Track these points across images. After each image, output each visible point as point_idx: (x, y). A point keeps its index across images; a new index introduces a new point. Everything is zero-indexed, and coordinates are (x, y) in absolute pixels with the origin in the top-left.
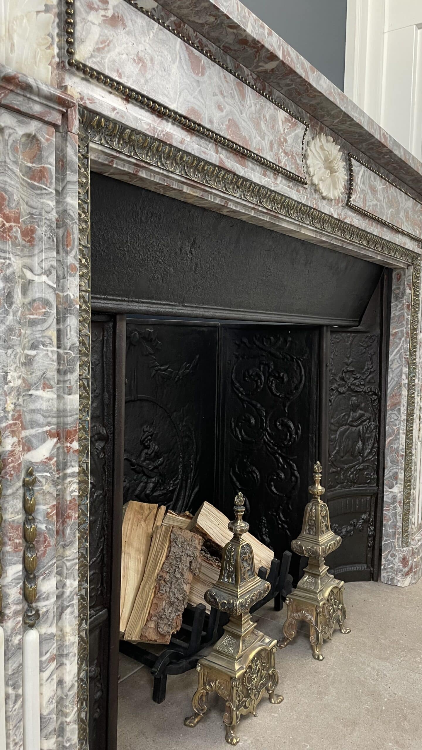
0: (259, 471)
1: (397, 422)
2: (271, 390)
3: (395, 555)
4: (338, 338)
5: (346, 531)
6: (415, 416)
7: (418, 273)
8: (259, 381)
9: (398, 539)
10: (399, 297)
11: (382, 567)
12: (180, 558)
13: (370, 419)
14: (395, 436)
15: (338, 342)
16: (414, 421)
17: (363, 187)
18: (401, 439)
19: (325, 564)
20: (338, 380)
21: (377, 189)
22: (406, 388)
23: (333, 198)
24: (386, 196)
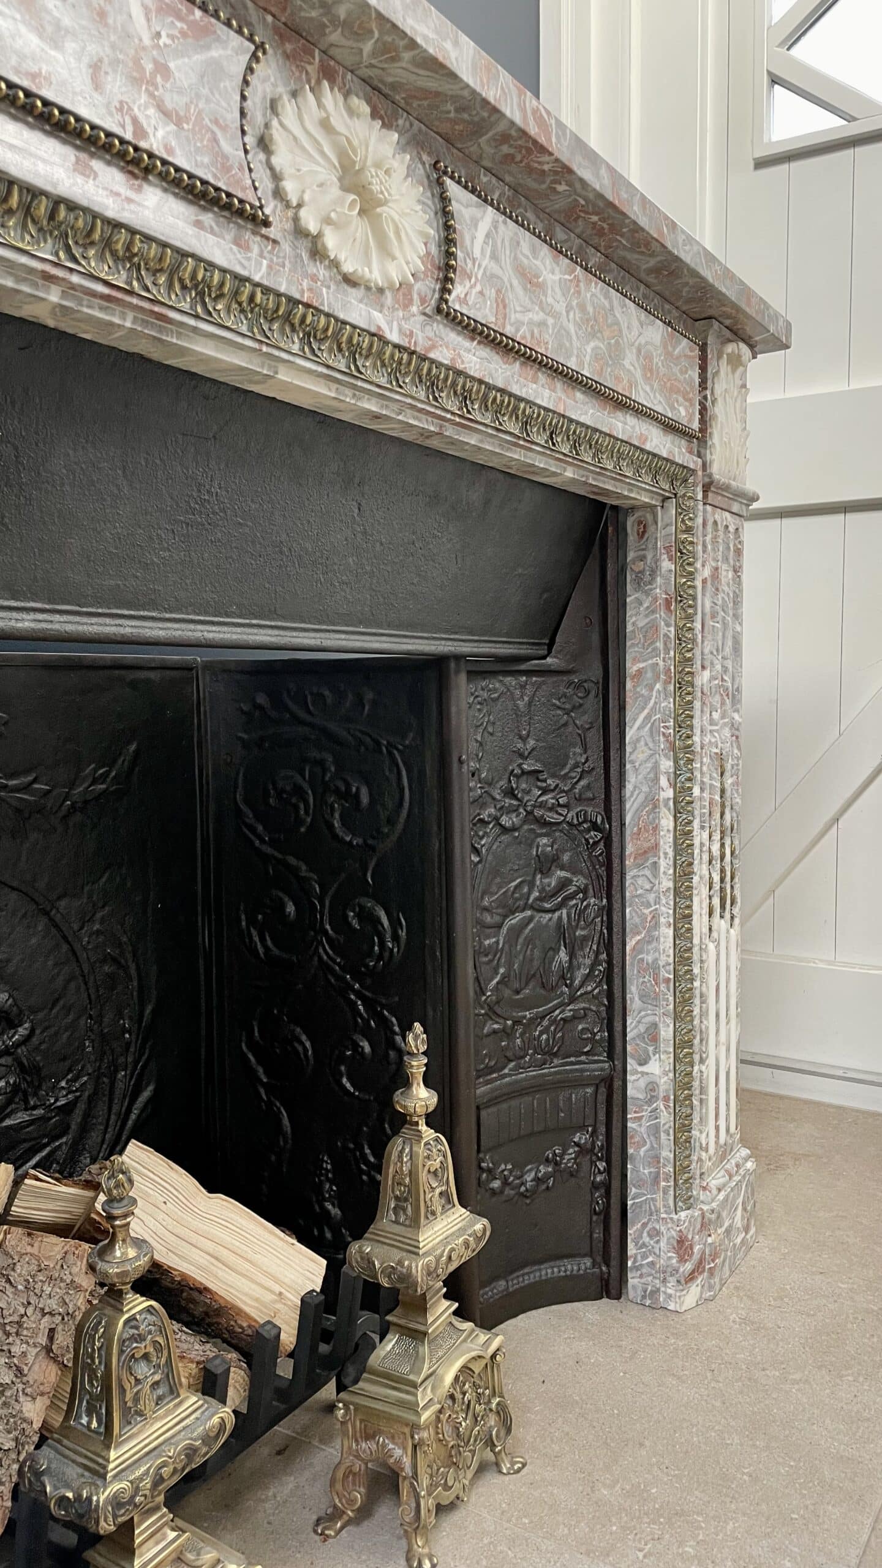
0: (309, 1038)
2: (331, 827)
3: (658, 1233)
4: (495, 690)
5: (537, 1180)
6: (696, 879)
7: (690, 519)
8: (302, 806)
9: (665, 1191)
10: (643, 582)
11: (630, 1264)
12: (19, 1324)
13: (585, 891)
14: (648, 932)
15: (495, 700)
16: (695, 892)
17: (495, 268)
18: (662, 939)
19: (446, 1296)
20: (498, 797)
21: (545, 280)
22: (669, 810)
23: (386, 285)
24: (574, 303)
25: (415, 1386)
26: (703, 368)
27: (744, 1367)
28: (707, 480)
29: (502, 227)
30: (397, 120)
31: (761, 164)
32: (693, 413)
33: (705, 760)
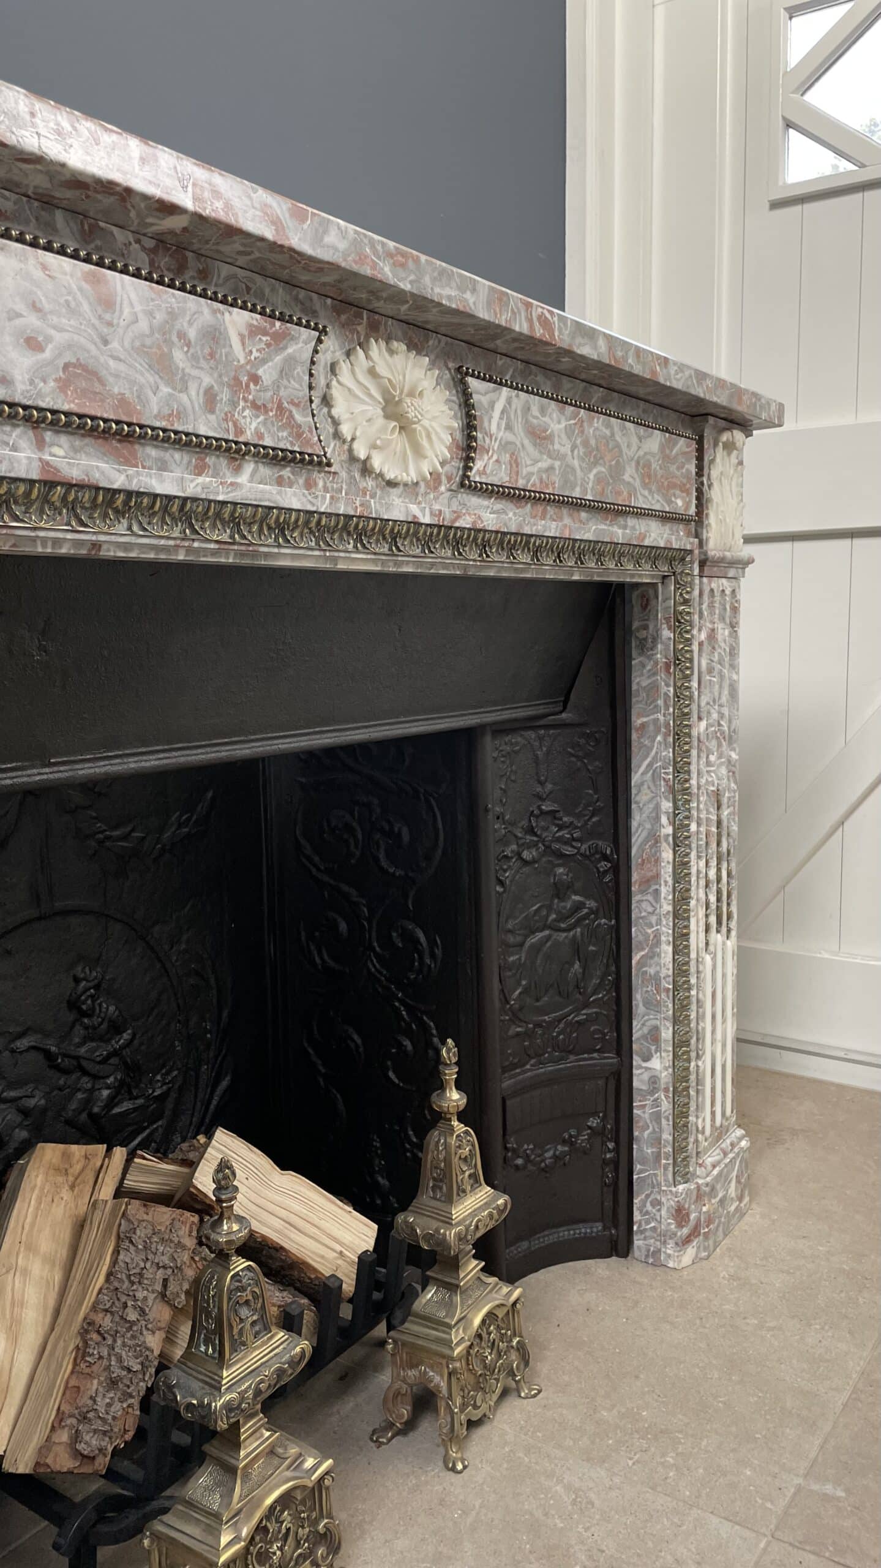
0: (361, 1037)
1: (653, 919)
2: (376, 860)
3: (659, 1203)
4: (517, 744)
5: (555, 1156)
6: (693, 903)
7: (688, 592)
8: (352, 841)
9: (666, 1168)
10: (646, 647)
11: (635, 1228)
12: (141, 1275)
13: (596, 913)
14: (651, 948)
15: (516, 752)
16: (692, 914)
17: (509, 437)
18: (663, 955)
19: (475, 1257)
20: (520, 835)
21: (552, 431)
22: (669, 844)
23: (419, 479)
24: (578, 442)
25: (450, 1327)
26: (700, 458)
27: (728, 1316)
28: (703, 557)
29: (515, 401)
30: (428, 342)
31: (776, 205)
32: (690, 501)
33: (701, 799)
